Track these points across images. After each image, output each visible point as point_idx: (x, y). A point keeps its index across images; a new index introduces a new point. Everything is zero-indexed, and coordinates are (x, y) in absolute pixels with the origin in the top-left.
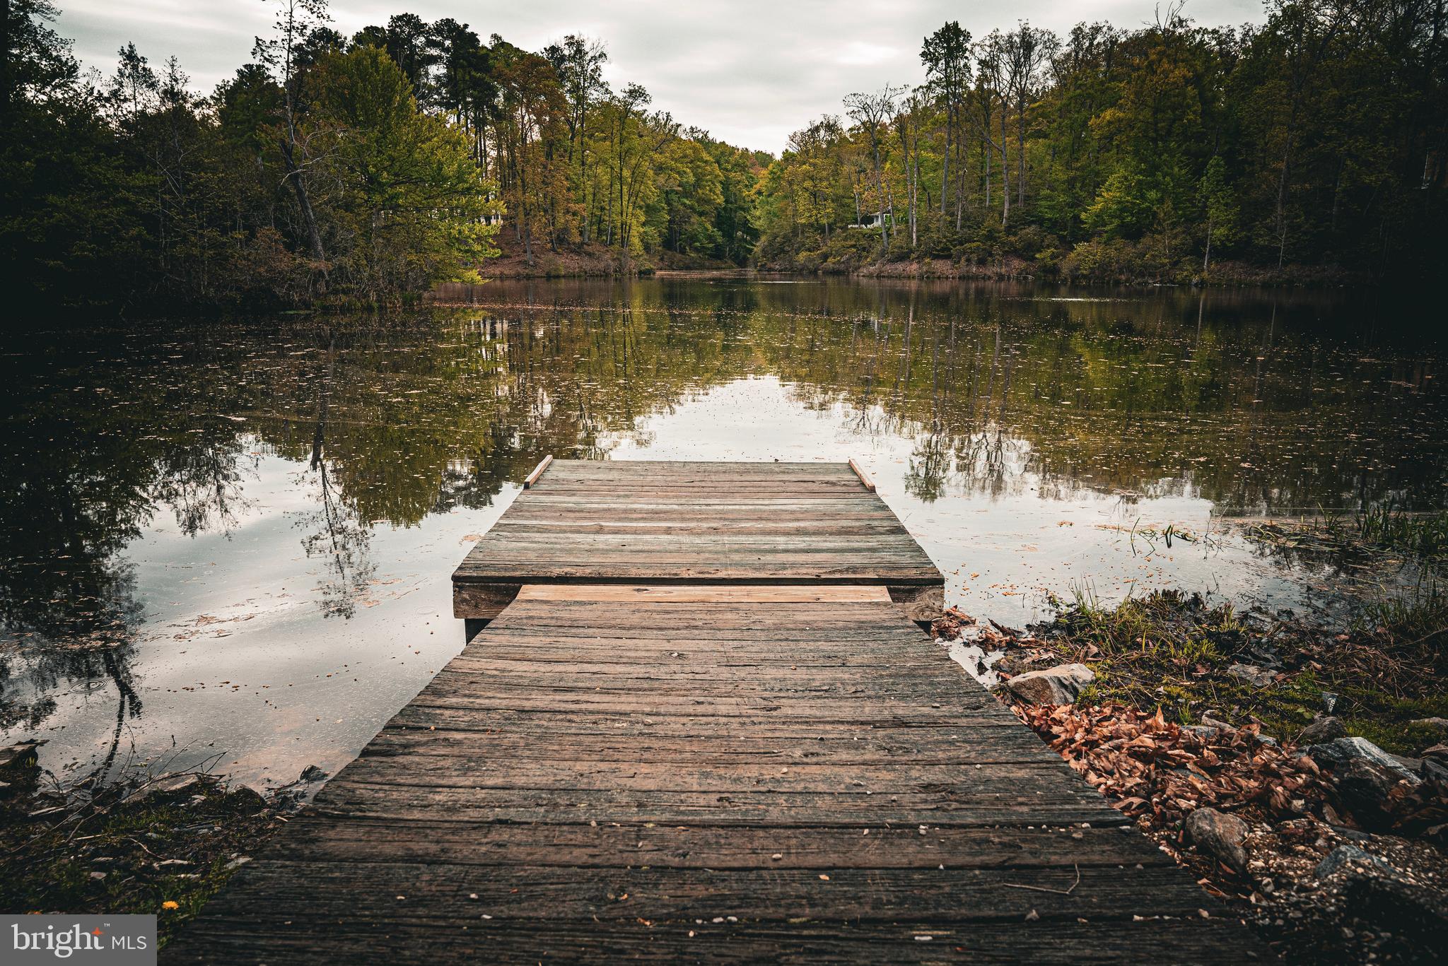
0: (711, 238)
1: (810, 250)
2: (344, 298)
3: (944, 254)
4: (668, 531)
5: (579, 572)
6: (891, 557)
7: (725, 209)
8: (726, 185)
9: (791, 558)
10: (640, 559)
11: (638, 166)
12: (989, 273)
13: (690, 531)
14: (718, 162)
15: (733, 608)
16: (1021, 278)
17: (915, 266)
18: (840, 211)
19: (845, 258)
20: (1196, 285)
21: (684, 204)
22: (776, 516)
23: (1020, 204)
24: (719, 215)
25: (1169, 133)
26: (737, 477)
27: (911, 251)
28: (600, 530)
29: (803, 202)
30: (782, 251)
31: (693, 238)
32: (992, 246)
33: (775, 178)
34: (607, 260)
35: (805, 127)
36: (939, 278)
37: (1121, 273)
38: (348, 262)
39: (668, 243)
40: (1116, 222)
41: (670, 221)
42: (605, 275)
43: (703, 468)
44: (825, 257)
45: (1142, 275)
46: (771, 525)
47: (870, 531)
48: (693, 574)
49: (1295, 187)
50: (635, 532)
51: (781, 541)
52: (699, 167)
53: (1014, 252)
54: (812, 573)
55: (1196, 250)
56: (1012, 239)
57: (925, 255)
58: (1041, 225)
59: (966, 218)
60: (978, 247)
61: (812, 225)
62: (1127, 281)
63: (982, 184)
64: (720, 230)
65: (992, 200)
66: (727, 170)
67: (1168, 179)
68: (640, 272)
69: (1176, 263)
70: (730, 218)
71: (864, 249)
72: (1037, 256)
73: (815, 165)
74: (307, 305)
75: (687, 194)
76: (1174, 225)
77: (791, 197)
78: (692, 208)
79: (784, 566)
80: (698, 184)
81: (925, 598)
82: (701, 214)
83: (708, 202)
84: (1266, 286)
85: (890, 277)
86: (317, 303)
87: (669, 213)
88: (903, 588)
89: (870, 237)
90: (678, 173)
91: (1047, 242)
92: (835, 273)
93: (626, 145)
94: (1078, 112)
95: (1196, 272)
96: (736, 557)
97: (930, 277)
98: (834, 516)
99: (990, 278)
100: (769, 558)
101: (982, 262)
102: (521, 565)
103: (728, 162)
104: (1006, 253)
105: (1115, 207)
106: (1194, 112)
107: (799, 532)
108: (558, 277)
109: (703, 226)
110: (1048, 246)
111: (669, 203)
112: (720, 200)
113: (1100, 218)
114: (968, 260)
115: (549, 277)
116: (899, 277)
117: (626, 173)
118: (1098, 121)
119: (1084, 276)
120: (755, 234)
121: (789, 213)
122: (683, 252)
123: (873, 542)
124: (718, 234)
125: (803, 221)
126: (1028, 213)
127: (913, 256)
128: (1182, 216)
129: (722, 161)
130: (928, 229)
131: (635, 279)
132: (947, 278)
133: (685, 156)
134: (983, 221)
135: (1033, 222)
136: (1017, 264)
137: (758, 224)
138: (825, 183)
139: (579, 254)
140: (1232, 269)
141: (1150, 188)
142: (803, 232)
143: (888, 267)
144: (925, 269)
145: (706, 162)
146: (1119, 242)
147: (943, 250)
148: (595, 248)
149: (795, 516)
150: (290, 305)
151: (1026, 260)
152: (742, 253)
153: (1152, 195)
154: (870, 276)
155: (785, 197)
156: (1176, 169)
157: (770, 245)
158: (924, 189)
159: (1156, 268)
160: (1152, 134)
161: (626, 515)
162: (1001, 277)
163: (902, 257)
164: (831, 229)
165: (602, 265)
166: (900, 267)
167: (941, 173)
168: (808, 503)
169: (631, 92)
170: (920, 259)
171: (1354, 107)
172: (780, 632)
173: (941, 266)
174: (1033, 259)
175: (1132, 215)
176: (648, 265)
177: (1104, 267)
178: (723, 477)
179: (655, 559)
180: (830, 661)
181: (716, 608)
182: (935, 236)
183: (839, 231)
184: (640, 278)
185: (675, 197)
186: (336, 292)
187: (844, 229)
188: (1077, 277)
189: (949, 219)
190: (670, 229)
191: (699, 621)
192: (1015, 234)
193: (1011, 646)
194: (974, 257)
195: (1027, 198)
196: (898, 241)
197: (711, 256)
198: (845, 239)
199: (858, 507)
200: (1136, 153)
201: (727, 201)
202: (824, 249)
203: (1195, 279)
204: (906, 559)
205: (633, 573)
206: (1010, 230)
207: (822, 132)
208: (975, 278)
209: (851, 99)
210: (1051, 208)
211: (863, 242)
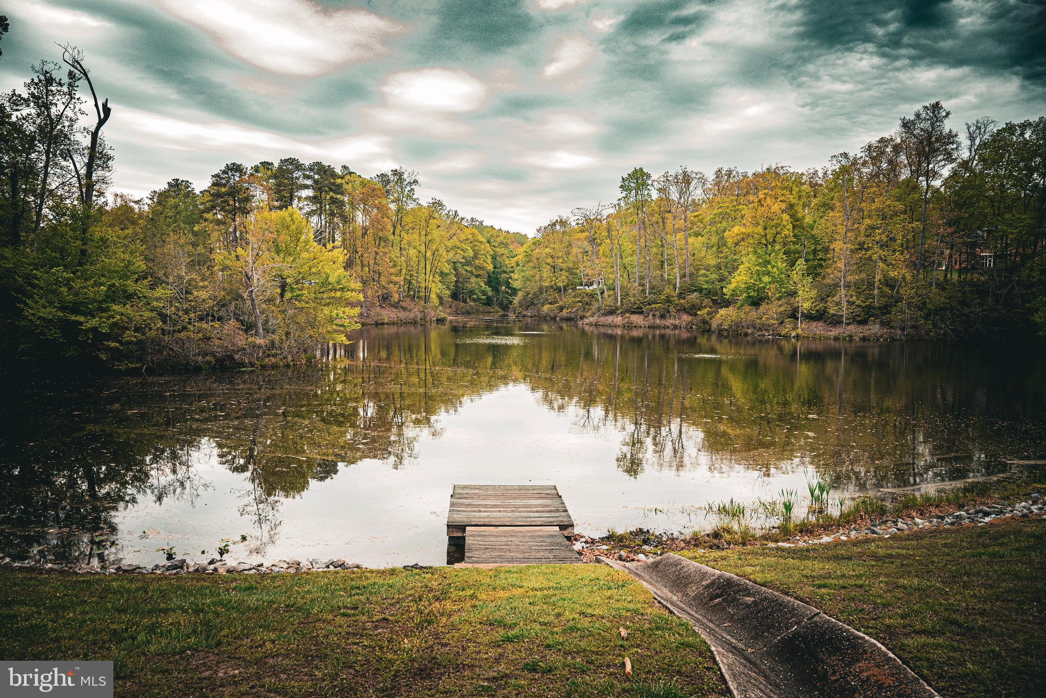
0: (484, 293)
1: (551, 304)
2: (273, 360)
3: (638, 311)
4: (500, 511)
5: (480, 524)
6: (562, 518)
7: (494, 272)
8: (494, 258)
9: (535, 519)
10: (494, 520)
11: (437, 250)
12: (667, 324)
13: (506, 511)
14: (489, 242)
15: (521, 532)
16: (689, 328)
17: (620, 318)
18: (571, 277)
19: (574, 310)
20: (794, 337)
21: (467, 271)
22: (530, 506)
23: (687, 279)
24: (489, 276)
25: (774, 241)
26: (517, 492)
27: (617, 309)
28: (480, 511)
29: (546, 272)
30: (533, 304)
31: (472, 292)
32: (669, 306)
33: (528, 256)
34: (415, 312)
35: (546, 223)
36: (635, 327)
37: (748, 328)
38: (276, 337)
39: (455, 296)
40: (745, 295)
41: (456, 281)
42: (414, 323)
43: (506, 488)
44: (561, 309)
45: (760, 329)
46: (529, 509)
47: (557, 511)
48: (509, 524)
49: (850, 278)
50: (490, 512)
51: (532, 514)
52: (476, 245)
53: (684, 310)
54: (540, 523)
55: (793, 315)
56: (682, 301)
57: (626, 312)
58: (701, 292)
59: (652, 288)
60: (660, 307)
61: (552, 287)
62: (752, 334)
63: (662, 266)
64: (490, 286)
65: (669, 275)
66: (495, 247)
67: (775, 269)
68: (438, 320)
69: (782, 323)
70: (497, 278)
71: (587, 304)
72: (699, 313)
73: (554, 249)
74: (252, 365)
75: (468, 263)
76: (779, 299)
77: (538, 267)
78: (471, 272)
79: (533, 521)
80: (475, 257)
81: (569, 530)
82: (477, 276)
83: (482, 268)
84: (836, 339)
85: (603, 326)
86: (258, 363)
87: (455, 276)
88: (563, 527)
89: (592, 296)
90: (462, 250)
91: (704, 305)
92: (568, 319)
93: (429, 238)
94: (721, 223)
95: (794, 329)
96: (520, 519)
97: (629, 326)
98: (548, 506)
99: (668, 327)
100: (529, 519)
101: (663, 317)
102: (463, 522)
103: (495, 241)
104: (678, 311)
105: (743, 286)
106: (788, 230)
107: (537, 512)
108: (383, 324)
109: (478, 284)
110: (705, 307)
111: (455, 269)
112: (490, 267)
113: (734, 293)
114: (654, 315)
115: (377, 324)
116: (609, 326)
117: (429, 254)
118: (731, 233)
119: (726, 330)
120: (515, 291)
121: (537, 278)
122: (465, 301)
123: (557, 514)
124: (488, 289)
125: (547, 284)
126: (691, 285)
127: (618, 312)
128: (785, 292)
129: (492, 241)
130: (627, 294)
131: (434, 325)
132: (640, 327)
133: (467, 239)
134: (663, 289)
135: (695, 290)
136: (686, 318)
137: (516, 285)
138: (561, 260)
139: (396, 308)
140: (816, 327)
141: (764, 274)
142: (546, 291)
143: (602, 319)
144: (626, 320)
145: (481, 242)
146: (747, 308)
147: (638, 308)
148: (407, 303)
149: (536, 506)
150: (242, 365)
151: (691, 315)
152: (505, 302)
153: (766, 279)
154: (591, 324)
155: (535, 268)
156: (780, 264)
157: (524, 299)
158: (625, 268)
159: (769, 326)
160: (764, 242)
161: (486, 506)
162: (675, 327)
163: (611, 313)
164: (565, 290)
165: (412, 315)
166: (610, 319)
167: (635, 258)
168: (540, 502)
169: (433, 203)
170: (623, 314)
171: (880, 232)
172: (533, 537)
173: (636, 319)
174: (696, 315)
175: (754, 291)
176: (443, 315)
177: (738, 325)
178: (512, 492)
179: (498, 520)
180: (542, 541)
181: (516, 532)
182: (632, 300)
183: (570, 291)
184: (437, 323)
185: (459, 265)
186: (268, 356)
187: (574, 289)
188: (722, 330)
189: (641, 288)
190: (456, 286)
191: (513, 534)
192: (684, 298)
193: (592, 542)
194: (658, 313)
195: (691, 275)
196: (609, 302)
197: (483, 304)
198: (575, 297)
199: (555, 503)
200: (755, 252)
201: (494, 268)
202: (561, 303)
203: (793, 334)
204: (566, 519)
205: (493, 524)
206: (681, 296)
207: (558, 227)
208: (659, 327)
209: (576, 211)
210: (707, 282)
211: (587, 299)
